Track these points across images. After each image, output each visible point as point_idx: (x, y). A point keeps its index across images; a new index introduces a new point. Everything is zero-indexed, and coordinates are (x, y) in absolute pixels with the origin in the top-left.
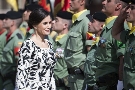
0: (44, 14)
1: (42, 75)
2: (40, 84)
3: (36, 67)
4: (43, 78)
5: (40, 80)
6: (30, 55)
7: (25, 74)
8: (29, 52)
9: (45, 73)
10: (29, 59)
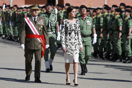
0: (73, 8)
1: (70, 34)
2: (70, 38)
3: (67, 31)
4: (71, 35)
5: (70, 36)
6: (64, 26)
7: (63, 34)
8: (64, 25)
9: (71, 33)
10: (64, 28)
